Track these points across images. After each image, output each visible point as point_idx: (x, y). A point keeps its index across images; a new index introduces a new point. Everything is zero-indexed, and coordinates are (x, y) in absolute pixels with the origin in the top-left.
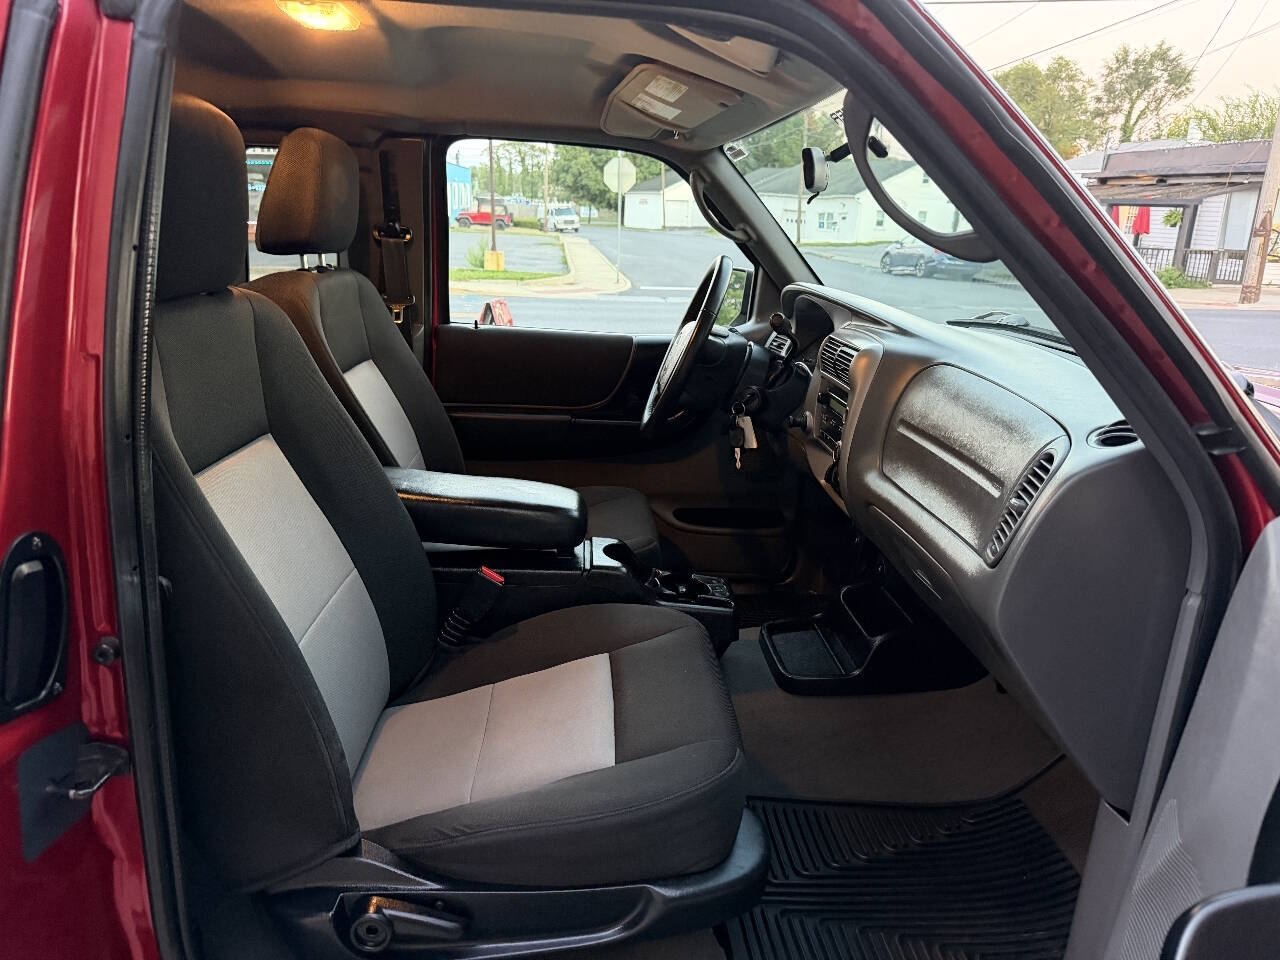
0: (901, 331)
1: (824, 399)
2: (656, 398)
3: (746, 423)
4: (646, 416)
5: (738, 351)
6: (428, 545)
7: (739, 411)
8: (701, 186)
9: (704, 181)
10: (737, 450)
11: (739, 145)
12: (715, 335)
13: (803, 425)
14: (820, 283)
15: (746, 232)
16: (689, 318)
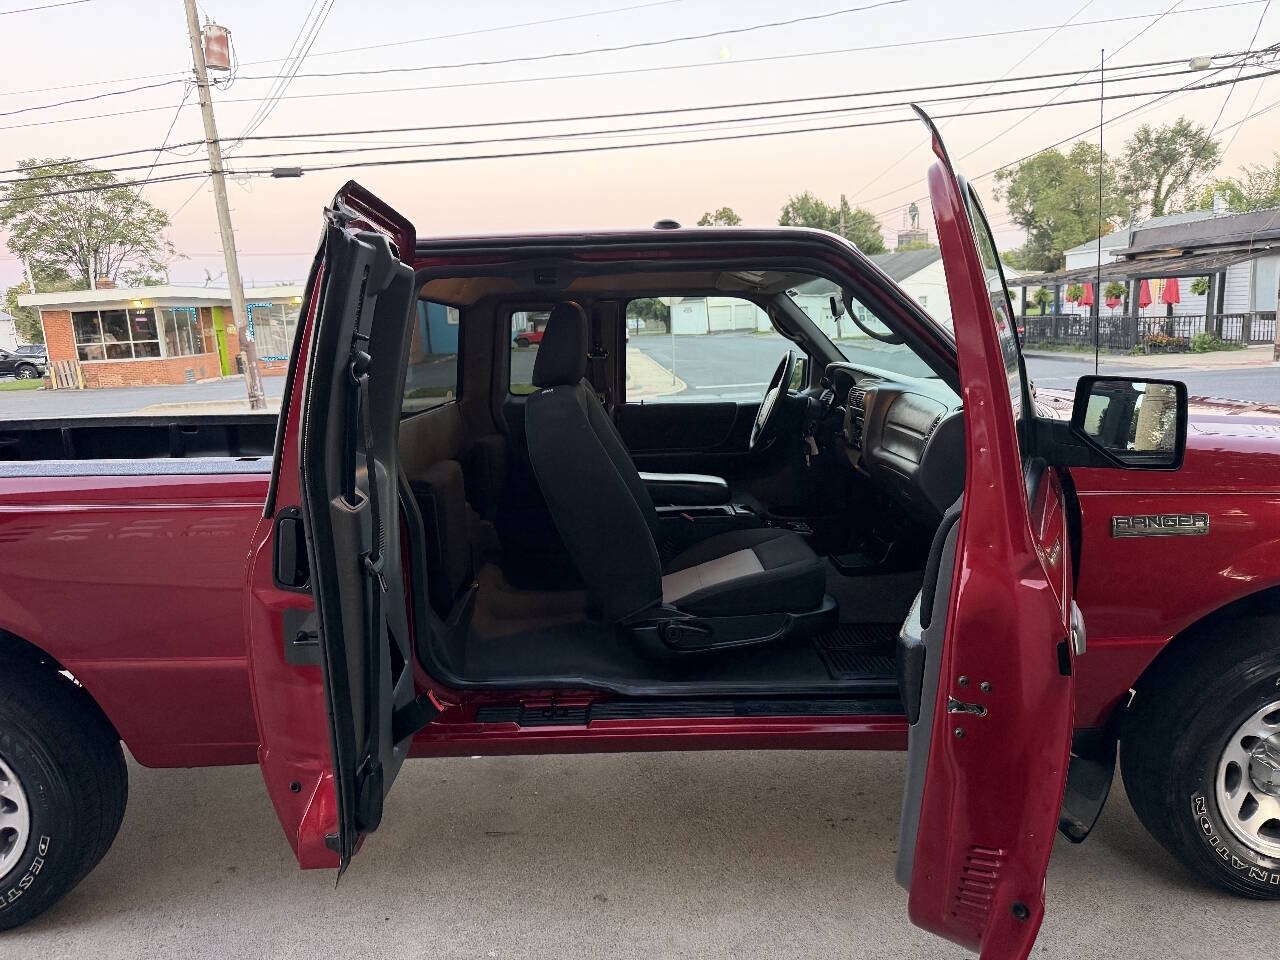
0: (888, 380)
1: (853, 421)
2: (756, 435)
3: (812, 441)
4: (752, 444)
5: (804, 400)
6: (658, 509)
7: (807, 435)
8: (773, 313)
9: (774, 309)
10: (808, 456)
11: (794, 290)
12: (791, 393)
13: (843, 437)
14: (848, 361)
15: (802, 337)
16: (773, 385)
